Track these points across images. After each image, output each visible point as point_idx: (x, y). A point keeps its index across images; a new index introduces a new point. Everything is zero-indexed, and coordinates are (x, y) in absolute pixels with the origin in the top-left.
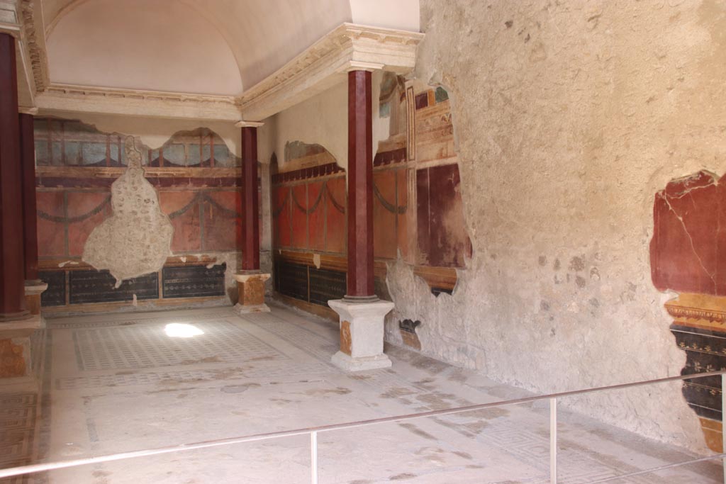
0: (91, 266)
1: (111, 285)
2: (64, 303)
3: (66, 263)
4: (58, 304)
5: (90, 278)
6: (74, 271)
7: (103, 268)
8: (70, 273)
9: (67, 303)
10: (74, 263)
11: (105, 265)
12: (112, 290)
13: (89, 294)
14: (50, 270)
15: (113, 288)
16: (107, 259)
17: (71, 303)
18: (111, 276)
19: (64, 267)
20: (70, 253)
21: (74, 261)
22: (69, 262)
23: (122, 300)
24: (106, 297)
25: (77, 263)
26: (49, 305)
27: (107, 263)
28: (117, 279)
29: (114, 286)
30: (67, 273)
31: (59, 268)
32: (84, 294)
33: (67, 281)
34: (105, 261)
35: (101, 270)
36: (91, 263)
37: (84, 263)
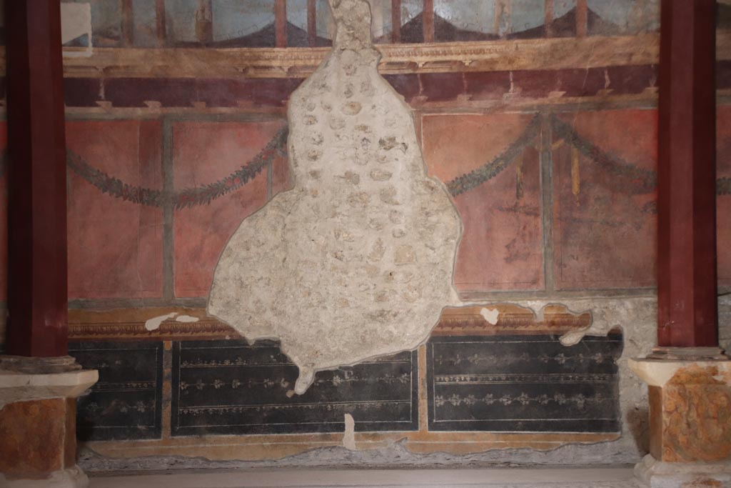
0: (231, 329)
1: (285, 385)
2: (156, 431)
3: (164, 318)
4: (141, 435)
5: (227, 363)
6: (186, 342)
7: (264, 335)
8: (175, 345)
9: (166, 432)
10: (185, 319)
11: (269, 327)
12: (287, 401)
13: (221, 408)
14: (124, 336)
15: (289, 394)
16: (273, 309)
17: (174, 433)
18: (284, 358)
19: (160, 330)
20: (176, 292)
21: (187, 312)
22: (172, 315)
23: (313, 429)
24: (269, 419)
25: (195, 320)
26: (117, 438)
27: (275, 320)
28: (301, 368)
29: (292, 386)
30: (168, 346)
31: (145, 331)
32: (211, 409)
33: (167, 371)
34: (269, 315)
35: (259, 342)
36: (230, 320)
37: (213, 320)
